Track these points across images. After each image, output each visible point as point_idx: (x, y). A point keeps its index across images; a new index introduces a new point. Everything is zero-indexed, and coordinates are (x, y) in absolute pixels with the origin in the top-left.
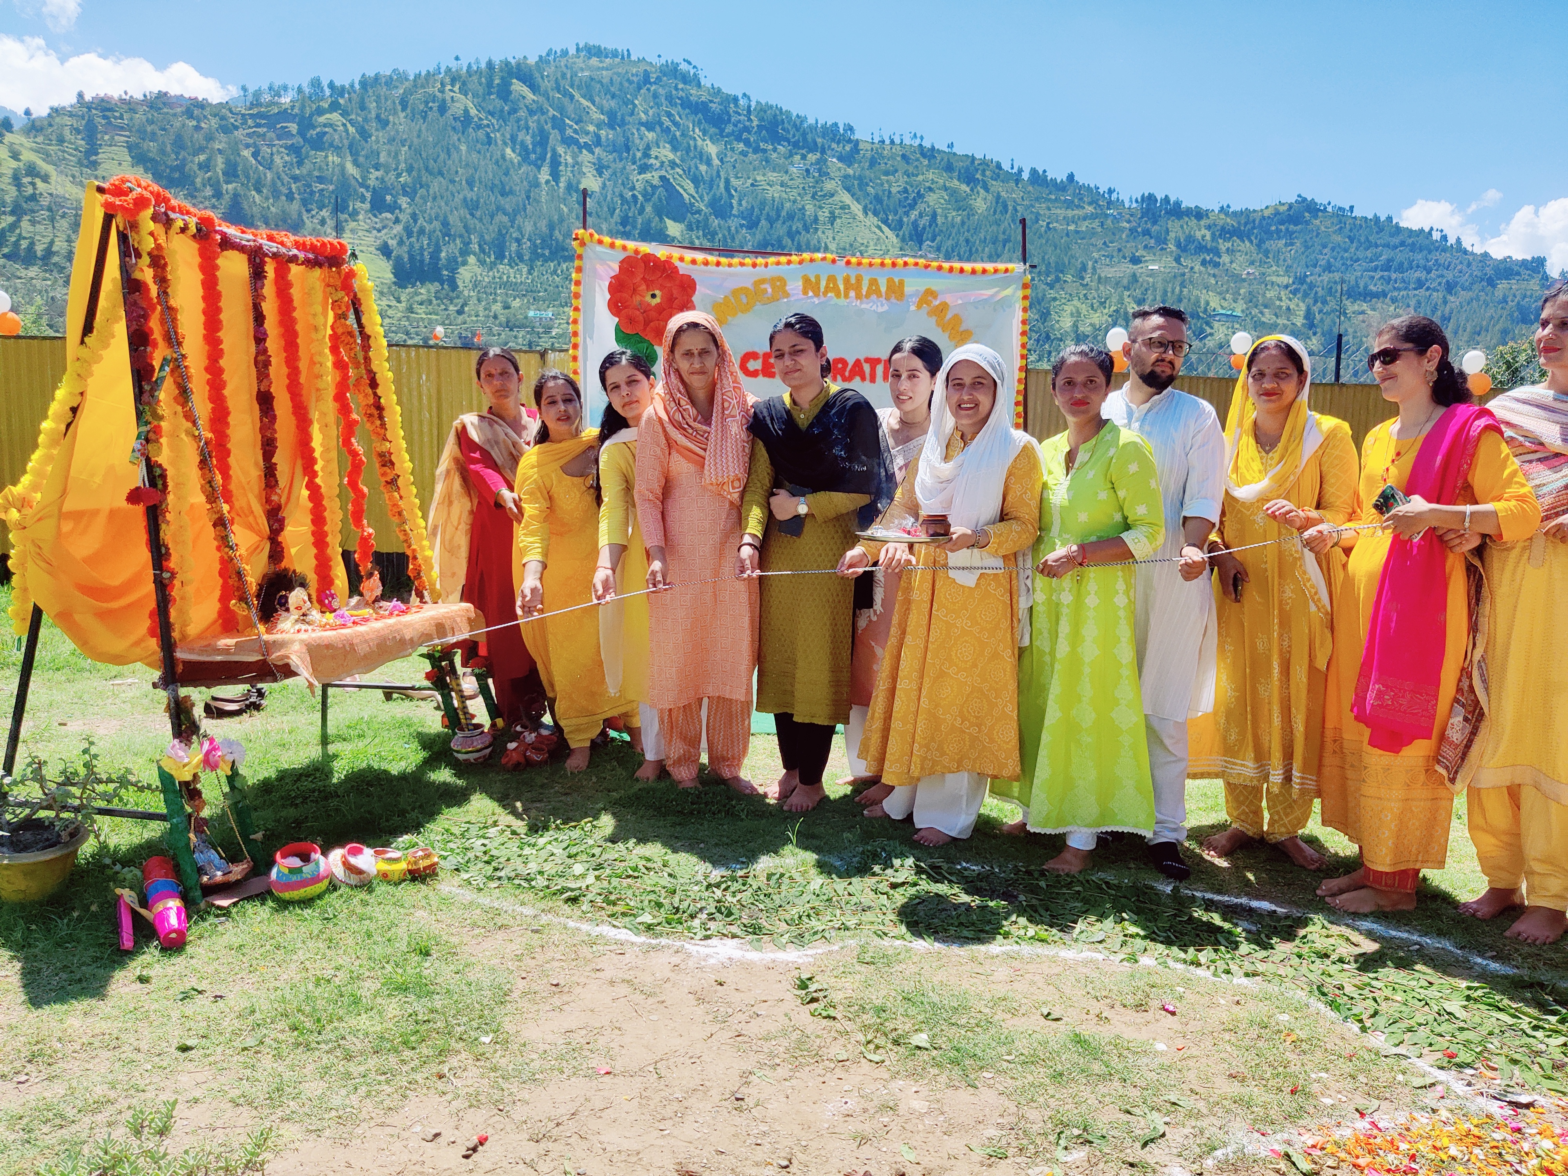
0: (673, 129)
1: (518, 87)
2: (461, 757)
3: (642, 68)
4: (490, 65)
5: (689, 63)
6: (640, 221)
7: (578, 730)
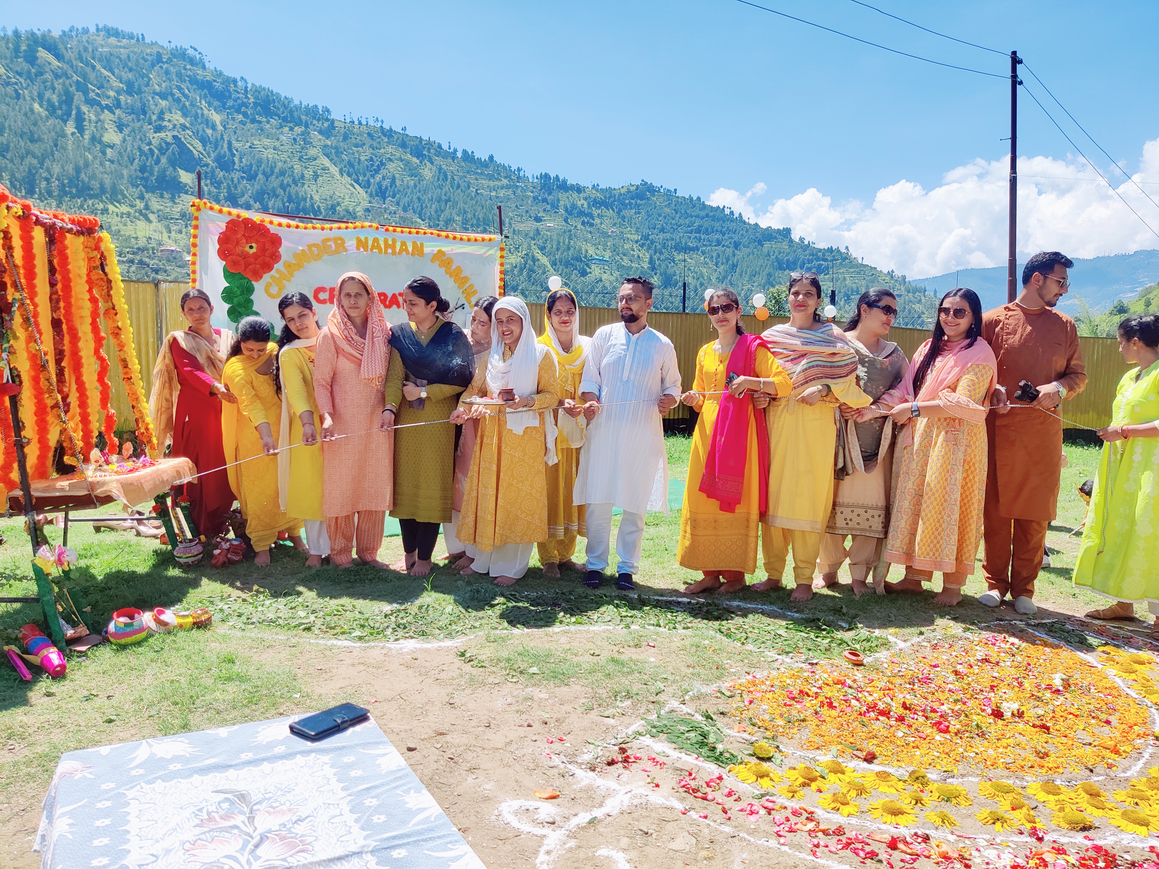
0: (183, 99)
1: (43, 54)
2: (182, 561)
3: (155, 50)
4: (16, 33)
5: (196, 50)
6: (156, 169)
7: (261, 539)
